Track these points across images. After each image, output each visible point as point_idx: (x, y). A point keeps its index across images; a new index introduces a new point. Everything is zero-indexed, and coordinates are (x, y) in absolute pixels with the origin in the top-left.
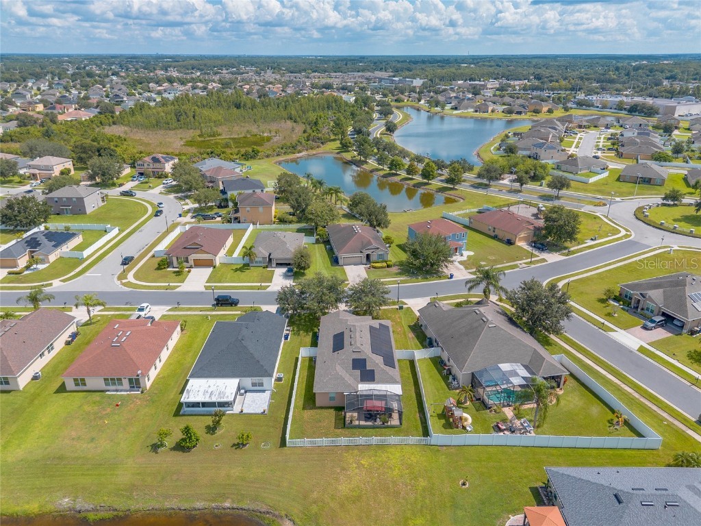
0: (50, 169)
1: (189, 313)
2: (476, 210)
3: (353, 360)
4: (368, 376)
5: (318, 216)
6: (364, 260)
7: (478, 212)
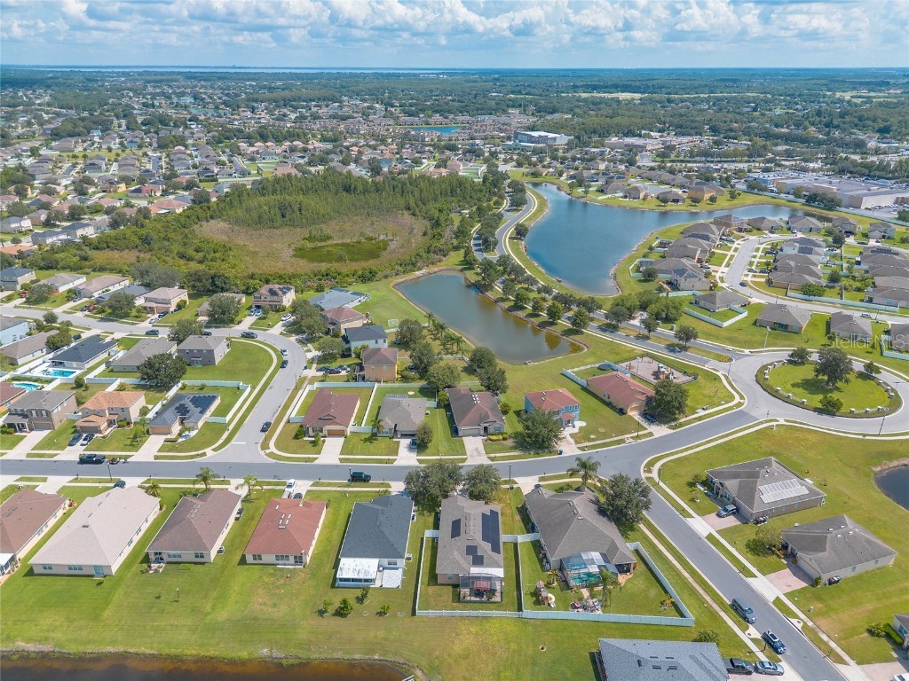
0: (168, 302)
1: (329, 489)
2: (597, 365)
3: (467, 546)
4: (478, 561)
5: (439, 380)
6: (482, 432)
7: (599, 368)
